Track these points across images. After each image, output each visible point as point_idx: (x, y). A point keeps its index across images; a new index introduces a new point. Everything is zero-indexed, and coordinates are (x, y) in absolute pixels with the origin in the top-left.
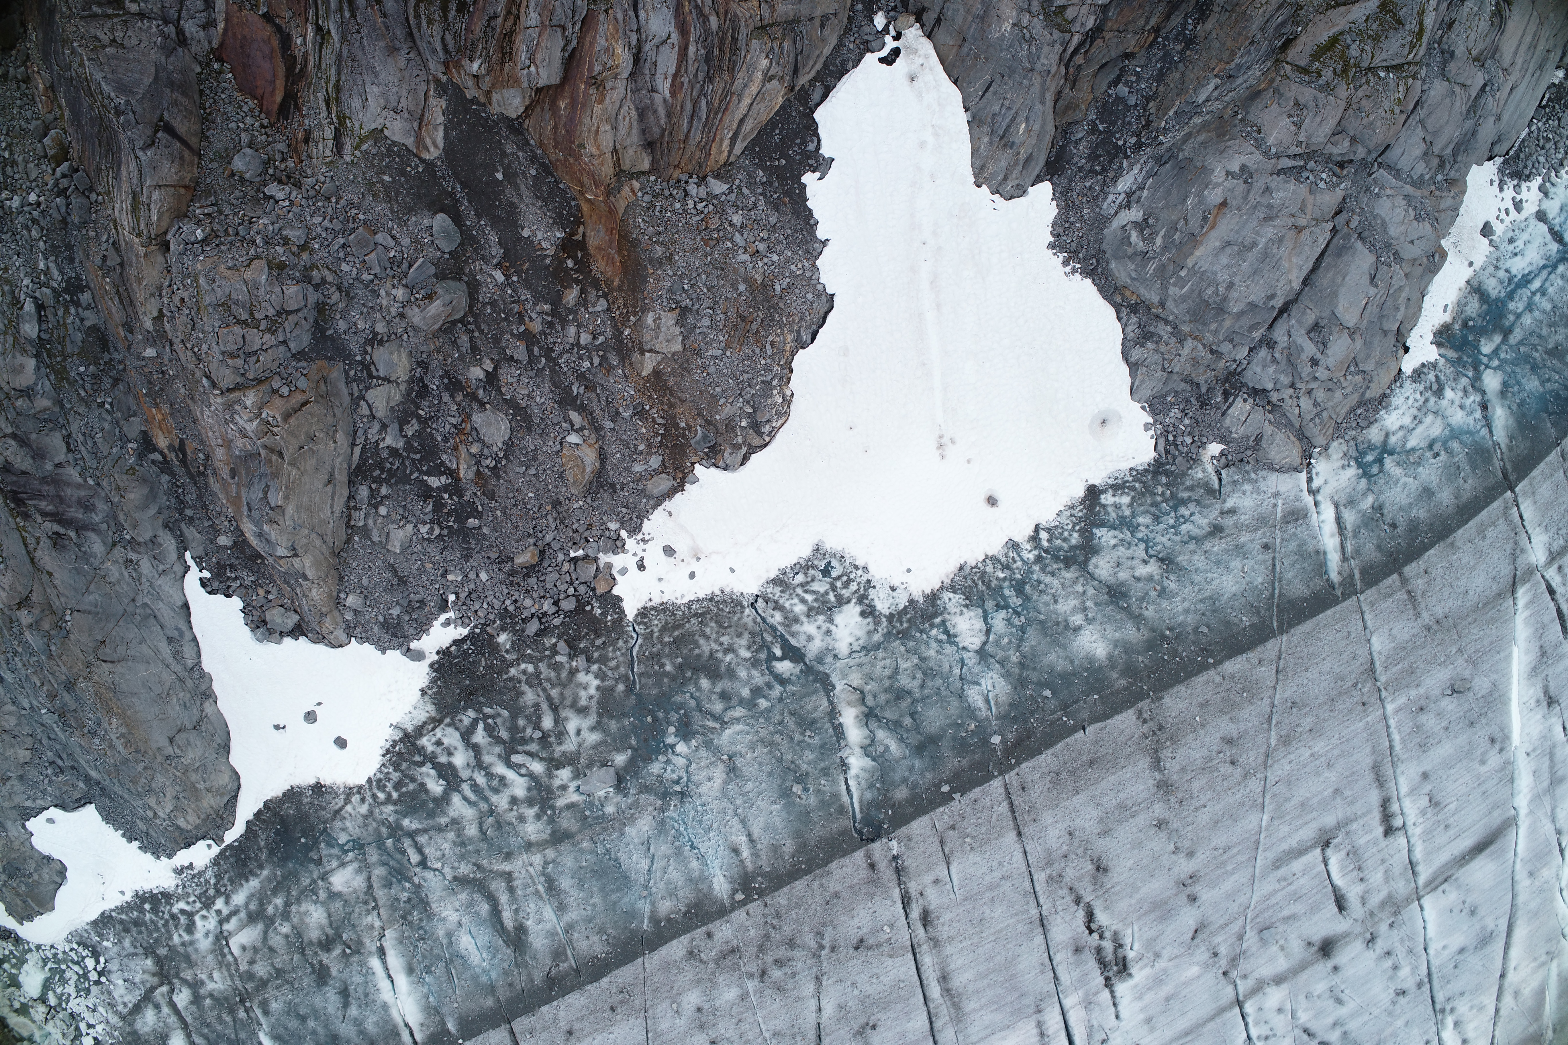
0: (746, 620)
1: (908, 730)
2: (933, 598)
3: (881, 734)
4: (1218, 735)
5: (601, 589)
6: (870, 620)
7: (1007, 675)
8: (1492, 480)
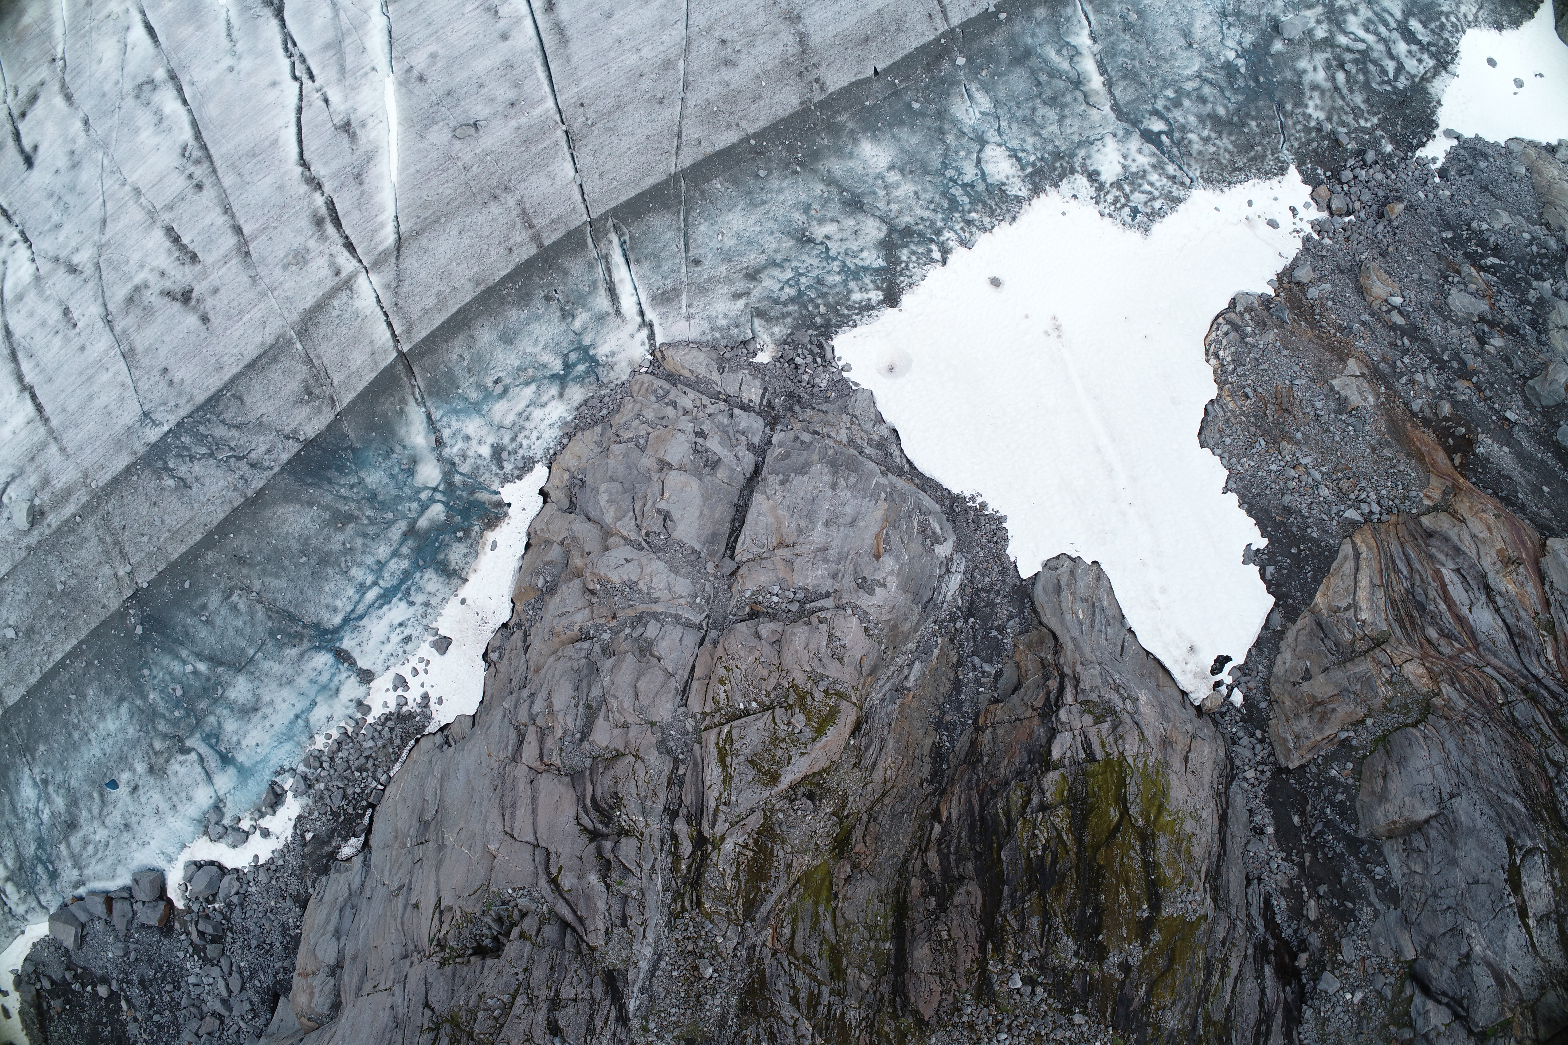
0: (1198, 166)
1: (1041, 69)
2: (1036, 190)
3: (1065, 66)
4: (741, 68)
5: (1323, 190)
6: (1091, 169)
7: (955, 122)
8: (427, 362)
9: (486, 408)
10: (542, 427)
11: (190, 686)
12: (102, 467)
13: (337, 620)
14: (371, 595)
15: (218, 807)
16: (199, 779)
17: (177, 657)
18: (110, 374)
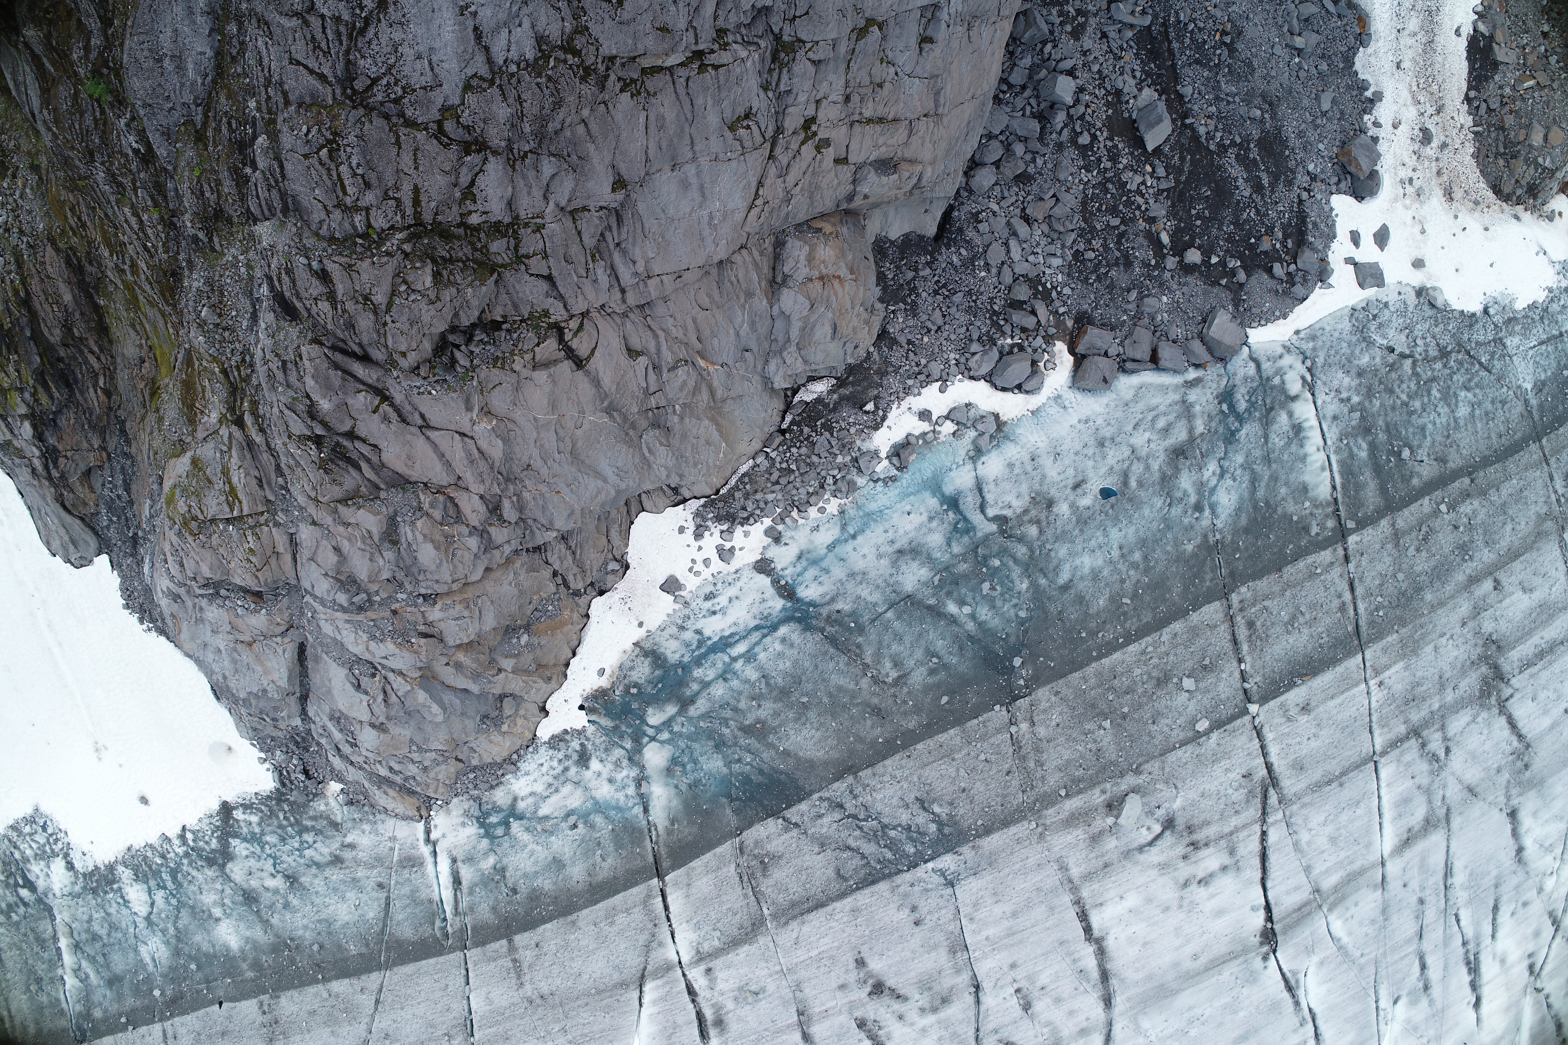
1: (101, 966)
2: (111, 868)
3: (84, 964)
6: (72, 873)
7: (167, 943)
8: (638, 863)
9: (589, 804)
10: (536, 775)
11: (973, 590)
12: (1018, 841)
13: (783, 630)
14: (741, 648)
15: (977, 453)
16: (992, 486)
17: (980, 624)
18: (984, 934)
